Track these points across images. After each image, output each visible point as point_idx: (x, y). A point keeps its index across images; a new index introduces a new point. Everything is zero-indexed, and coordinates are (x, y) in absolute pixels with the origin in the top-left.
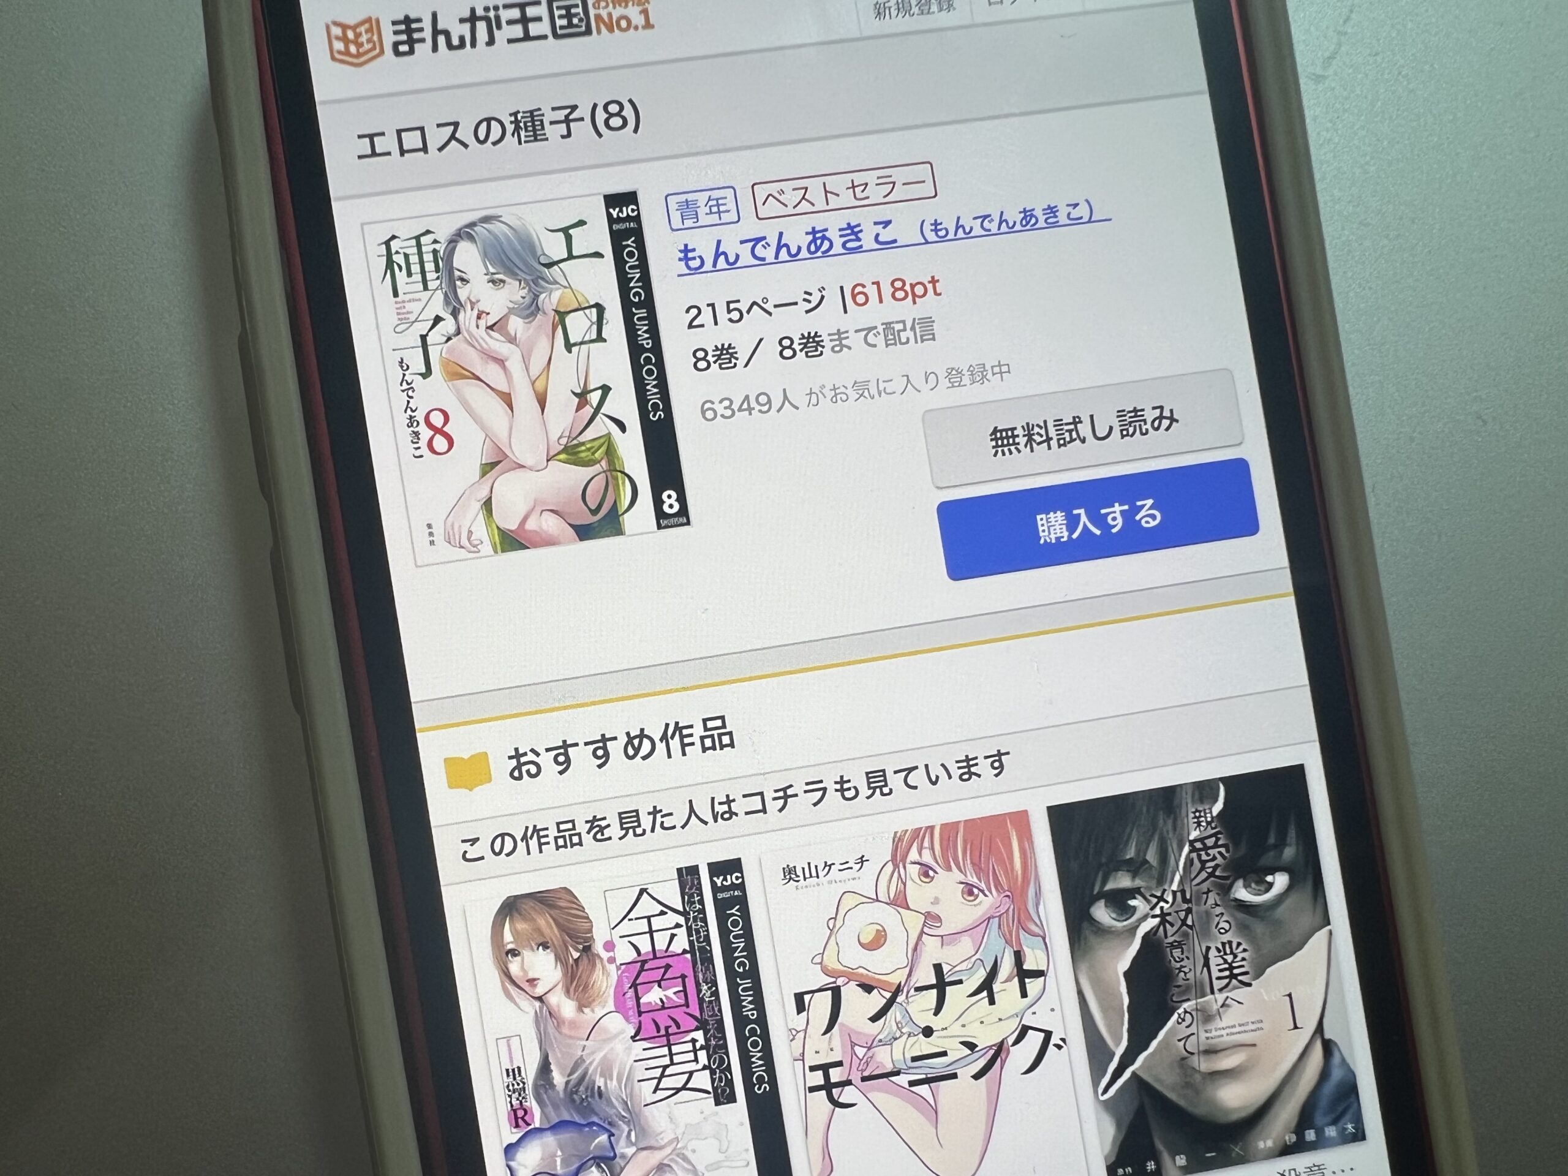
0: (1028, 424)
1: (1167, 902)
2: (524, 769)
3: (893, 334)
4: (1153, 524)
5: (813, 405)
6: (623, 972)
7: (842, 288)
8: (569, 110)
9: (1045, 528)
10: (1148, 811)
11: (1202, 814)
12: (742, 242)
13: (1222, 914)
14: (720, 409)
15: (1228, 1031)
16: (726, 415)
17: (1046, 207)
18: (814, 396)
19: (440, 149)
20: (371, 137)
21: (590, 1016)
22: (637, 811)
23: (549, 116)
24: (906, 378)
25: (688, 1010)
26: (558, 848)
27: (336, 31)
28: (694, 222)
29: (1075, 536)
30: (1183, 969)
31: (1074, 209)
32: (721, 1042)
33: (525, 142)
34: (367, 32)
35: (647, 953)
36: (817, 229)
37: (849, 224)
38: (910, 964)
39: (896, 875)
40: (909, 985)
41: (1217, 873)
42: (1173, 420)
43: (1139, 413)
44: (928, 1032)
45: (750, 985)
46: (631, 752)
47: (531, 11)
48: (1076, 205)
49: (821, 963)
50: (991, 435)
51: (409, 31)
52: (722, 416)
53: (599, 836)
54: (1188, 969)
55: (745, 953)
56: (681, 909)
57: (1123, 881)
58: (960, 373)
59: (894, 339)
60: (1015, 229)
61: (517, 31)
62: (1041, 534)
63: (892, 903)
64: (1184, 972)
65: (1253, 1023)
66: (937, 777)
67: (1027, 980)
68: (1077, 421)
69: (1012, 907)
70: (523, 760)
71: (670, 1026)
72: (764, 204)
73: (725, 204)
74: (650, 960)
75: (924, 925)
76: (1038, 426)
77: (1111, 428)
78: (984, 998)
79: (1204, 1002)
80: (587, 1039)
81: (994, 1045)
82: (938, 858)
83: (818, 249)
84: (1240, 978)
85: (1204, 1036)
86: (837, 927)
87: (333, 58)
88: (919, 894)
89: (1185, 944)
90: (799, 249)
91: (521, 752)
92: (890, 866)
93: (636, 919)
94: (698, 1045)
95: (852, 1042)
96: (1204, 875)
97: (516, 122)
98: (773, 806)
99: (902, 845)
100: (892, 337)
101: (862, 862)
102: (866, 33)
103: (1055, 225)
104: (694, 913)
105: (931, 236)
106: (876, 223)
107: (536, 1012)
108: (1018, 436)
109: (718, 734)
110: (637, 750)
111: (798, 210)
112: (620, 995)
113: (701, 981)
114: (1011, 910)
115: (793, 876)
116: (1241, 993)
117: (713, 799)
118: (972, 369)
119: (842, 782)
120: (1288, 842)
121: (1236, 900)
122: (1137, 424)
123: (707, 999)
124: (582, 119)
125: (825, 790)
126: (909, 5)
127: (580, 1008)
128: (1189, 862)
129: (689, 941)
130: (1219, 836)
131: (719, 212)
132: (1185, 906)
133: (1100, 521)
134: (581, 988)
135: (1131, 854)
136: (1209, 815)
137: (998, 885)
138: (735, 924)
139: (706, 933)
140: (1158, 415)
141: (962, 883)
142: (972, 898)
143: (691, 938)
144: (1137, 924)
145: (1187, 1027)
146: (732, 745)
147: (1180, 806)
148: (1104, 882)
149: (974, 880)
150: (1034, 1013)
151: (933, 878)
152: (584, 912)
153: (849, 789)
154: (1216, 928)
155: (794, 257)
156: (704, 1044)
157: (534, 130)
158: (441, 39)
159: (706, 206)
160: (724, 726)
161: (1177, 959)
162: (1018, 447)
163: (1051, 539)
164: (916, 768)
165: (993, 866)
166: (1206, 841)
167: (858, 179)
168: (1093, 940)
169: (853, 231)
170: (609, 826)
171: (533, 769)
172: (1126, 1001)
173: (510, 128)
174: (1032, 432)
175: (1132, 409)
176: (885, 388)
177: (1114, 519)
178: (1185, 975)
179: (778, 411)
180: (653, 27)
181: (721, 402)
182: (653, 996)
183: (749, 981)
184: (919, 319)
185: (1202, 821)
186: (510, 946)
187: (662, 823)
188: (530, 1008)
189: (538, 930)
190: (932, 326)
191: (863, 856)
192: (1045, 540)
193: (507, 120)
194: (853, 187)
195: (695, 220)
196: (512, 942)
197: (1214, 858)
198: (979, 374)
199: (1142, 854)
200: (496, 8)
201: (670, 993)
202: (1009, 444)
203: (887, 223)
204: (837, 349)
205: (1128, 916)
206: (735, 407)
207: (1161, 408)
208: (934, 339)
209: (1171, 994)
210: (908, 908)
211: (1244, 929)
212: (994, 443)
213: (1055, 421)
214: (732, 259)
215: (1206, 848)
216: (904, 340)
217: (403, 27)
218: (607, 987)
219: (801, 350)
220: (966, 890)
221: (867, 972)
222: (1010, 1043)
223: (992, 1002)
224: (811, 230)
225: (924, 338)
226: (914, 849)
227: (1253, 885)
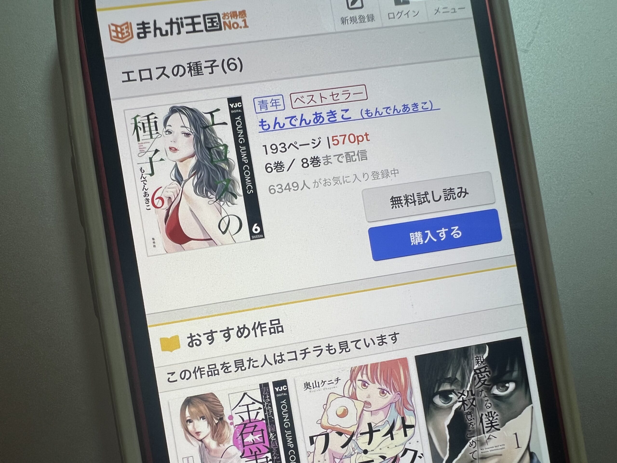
0: (406, 195)
1: (465, 395)
2: (194, 342)
3: (350, 157)
4: (458, 237)
5: (316, 187)
6: (237, 428)
7: (328, 138)
8: (212, 62)
9: (414, 238)
10: (457, 357)
11: (479, 358)
12: (286, 118)
13: (488, 400)
14: (277, 189)
15: (491, 449)
16: (280, 191)
17: (413, 104)
18: (317, 183)
19: (158, 78)
20: (128, 73)
21: (223, 447)
22: (242, 360)
23: (204, 64)
24: (355, 175)
25: (264, 445)
26: (209, 376)
27: (113, 28)
28: (265, 110)
29: (426, 242)
30: (472, 424)
31: (425, 104)
32: (279, 458)
33: (194, 75)
34: (126, 28)
35: (247, 420)
36: (317, 113)
37: (331, 111)
38: (358, 423)
39: (352, 386)
40: (358, 431)
41: (486, 383)
42: (466, 193)
43: (452, 190)
44: (366, 452)
45: (291, 433)
46: (240, 334)
47: (196, 20)
48: (425, 103)
49: (320, 424)
50: (391, 200)
51: (144, 28)
52: (278, 192)
53: (226, 371)
54: (474, 424)
55: (288, 420)
56: (261, 401)
57: (446, 387)
58: (378, 174)
59: (350, 159)
60: (400, 113)
61: (190, 28)
62: (412, 241)
63: (350, 398)
64: (472, 425)
65: (501, 446)
66: (369, 344)
67: (407, 429)
68: (426, 194)
69: (400, 398)
70: (194, 338)
71: (257, 451)
72: (295, 102)
73: (279, 102)
74: (249, 423)
75: (364, 407)
76: (410, 196)
77: (441, 197)
78: (389, 437)
79: (481, 437)
80: (221, 458)
81: (393, 457)
82: (369, 378)
83: (318, 121)
84: (495, 427)
85: (480, 452)
86: (327, 408)
87: (112, 40)
88: (361, 393)
89: (472, 413)
90: (310, 121)
91: (193, 335)
92: (349, 382)
93: (242, 406)
94: (269, 459)
95: (333, 456)
96: (480, 384)
97: (190, 67)
98: (300, 357)
99: (354, 373)
100: (349, 158)
101: (338, 380)
102: (337, 30)
103: (417, 111)
104: (267, 403)
105: (365, 116)
106: (342, 110)
107: (200, 446)
108: (402, 200)
109: (277, 327)
110: (242, 334)
111: (309, 105)
112: (235, 438)
113: (270, 432)
114: (400, 400)
115: (309, 387)
116: (495, 433)
117: (274, 354)
118: (382, 172)
119: (329, 346)
120: (515, 370)
121: (494, 394)
122: (451, 195)
123: (273, 440)
124: (218, 66)
125: (322, 350)
126: (355, 19)
127: (218, 444)
128: (474, 379)
129: (265, 415)
130: (486, 367)
131: (276, 106)
132: (473, 397)
133: (436, 235)
134: (219, 436)
135: (450, 375)
136: (482, 359)
137: (395, 389)
138: (284, 407)
139: (272, 411)
140: (460, 191)
141: (379, 389)
142: (384, 395)
143: (266, 414)
144: (453, 405)
145: (474, 448)
146: (282, 331)
147: (470, 355)
148: (439, 387)
149: (385, 387)
150: (410, 443)
151: (367, 387)
152: (220, 403)
153: (332, 349)
154: (485, 406)
155: (308, 124)
156: (271, 459)
157: (198, 71)
158: (158, 32)
159: (271, 103)
160: (279, 323)
161: (469, 420)
162: (402, 204)
163: (416, 243)
164: (360, 340)
165: (393, 381)
166: (481, 370)
167: (335, 92)
168: (434, 412)
169: (332, 113)
170: (230, 366)
171: (198, 343)
172: (448, 437)
173: (187, 70)
174: (408, 198)
175: (449, 189)
176: (346, 180)
177: (442, 235)
178: (473, 427)
179: (302, 190)
180: (248, 27)
181: (277, 186)
182: (249, 439)
183: (290, 431)
184: (360, 151)
185: (479, 361)
186: (188, 418)
187: (253, 365)
188: (197, 444)
189: (200, 411)
190: (366, 154)
191: (338, 378)
192: (414, 244)
193: (186, 66)
194: (333, 95)
195: (266, 109)
196: (189, 417)
197: (484, 377)
198: (386, 174)
199: (454, 376)
200: (181, 19)
201: (257, 437)
202: (398, 204)
203: (347, 111)
204: (326, 163)
205: (449, 402)
206: (283, 188)
207: (461, 188)
208: (367, 159)
209: (466, 434)
210: (357, 400)
211: (497, 406)
212: (392, 203)
213: (417, 194)
214: (282, 125)
215: (481, 373)
216: (354, 160)
217: (141, 26)
218: (230, 435)
219: (311, 164)
220: (381, 392)
221: (340, 427)
222: (400, 456)
223: (392, 439)
224: (315, 113)
225: (363, 159)
226: (360, 374)
227: (500, 388)
